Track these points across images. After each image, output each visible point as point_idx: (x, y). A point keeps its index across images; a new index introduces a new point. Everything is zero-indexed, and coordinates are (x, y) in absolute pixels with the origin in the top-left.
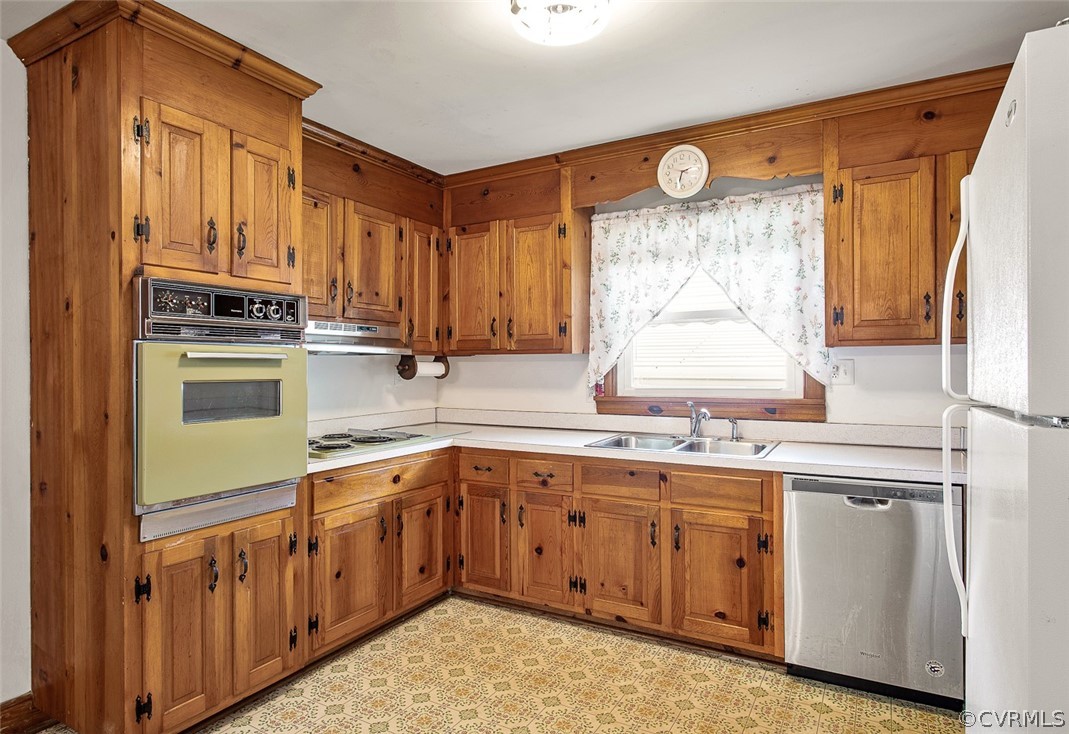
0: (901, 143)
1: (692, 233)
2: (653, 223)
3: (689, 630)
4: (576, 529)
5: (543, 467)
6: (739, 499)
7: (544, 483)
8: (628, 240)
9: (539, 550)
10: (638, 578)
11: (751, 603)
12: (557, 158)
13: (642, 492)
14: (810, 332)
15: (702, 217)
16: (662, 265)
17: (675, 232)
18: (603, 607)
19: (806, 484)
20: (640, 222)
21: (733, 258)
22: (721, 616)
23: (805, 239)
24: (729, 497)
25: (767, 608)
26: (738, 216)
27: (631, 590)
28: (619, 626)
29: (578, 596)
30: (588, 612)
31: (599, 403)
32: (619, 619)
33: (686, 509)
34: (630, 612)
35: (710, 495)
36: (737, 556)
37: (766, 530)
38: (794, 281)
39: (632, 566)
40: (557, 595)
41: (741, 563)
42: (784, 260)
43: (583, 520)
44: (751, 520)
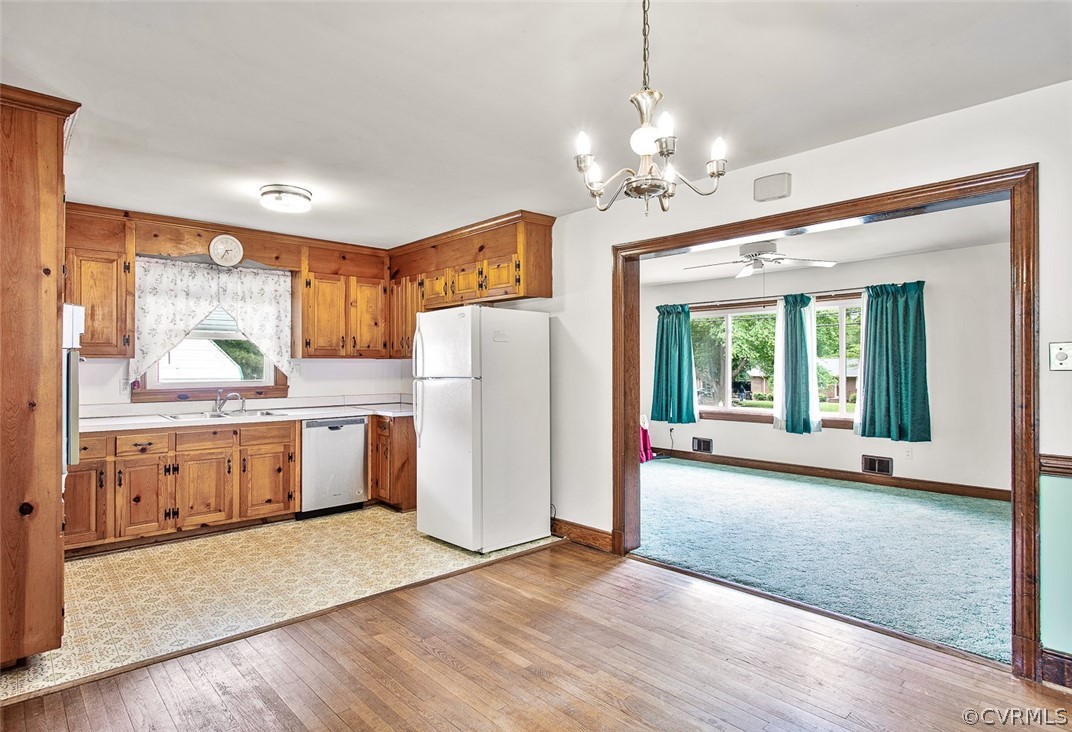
0: (333, 266)
1: (214, 284)
2: (186, 272)
3: (252, 514)
4: (171, 477)
5: (142, 439)
6: (278, 437)
7: (143, 450)
8: (164, 279)
9: (137, 499)
10: (218, 496)
11: (284, 490)
12: (126, 214)
13: (220, 443)
15: (221, 275)
16: (192, 303)
17: (202, 280)
18: (190, 522)
19: (312, 423)
20: (176, 270)
21: (240, 304)
22: (269, 501)
23: (281, 301)
24: (273, 437)
25: (292, 490)
26: (245, 280)
27: (213, 505)
28: (206, 530)
29: (171, 521)
30: (179, 529)
31: (133, 394)
32: (204, 525)
33: (250, 448)
34: (211, 518)
35: (265, 438)
36: (277, 468)
37: (292, 451)
38: (275, 322)
39: (214, 491)
40: (151, 529)
41: (279, 470)
42: (270, 310)
43: (176, 469)
44: (285, 446)
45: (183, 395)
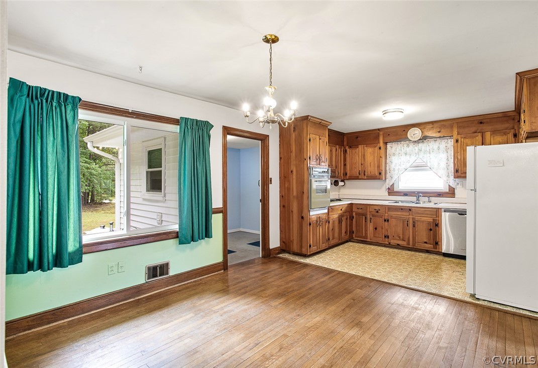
0: (474, 129)
1: (417, 148)
2: (405, 146)
3: (417, 246)
4: (386, 223)
5: (377, 208)
6: (430, 215)
7: (377, 212)
8: (398, 149)
9: (376, 229)
10: (403, 234)
11: (433, 239)
12: (379, 129)
13: (404, 213)
14: (450, 175)
15: (420, 144)
16: (408, 157)
17: (412, 148)
18: (393, 242)
19: (446, 211)
20: (401, 145)
21: (428, 155)
22: (426, 243)
23: (449, 151)
24: (428, 214)
25: (437, 240)
26: (430, 144)
27: (401, 237)
28: (398, 247)
29: (387, 239)
30: (390, 243)
31: (389, 193)
32: (398, 245)
33: (417, 217)
34: (401, 243)
35: (423, 214)
36: (430, 228)
37: (437, 222)
38: (446, 161)
39: (402, 231)
40: (380, 240)
41: (431, 230)
42: (443, 156)
43: (388, 221)
44: (433, 219)
45: (406, 194)
